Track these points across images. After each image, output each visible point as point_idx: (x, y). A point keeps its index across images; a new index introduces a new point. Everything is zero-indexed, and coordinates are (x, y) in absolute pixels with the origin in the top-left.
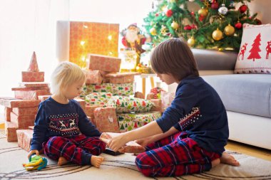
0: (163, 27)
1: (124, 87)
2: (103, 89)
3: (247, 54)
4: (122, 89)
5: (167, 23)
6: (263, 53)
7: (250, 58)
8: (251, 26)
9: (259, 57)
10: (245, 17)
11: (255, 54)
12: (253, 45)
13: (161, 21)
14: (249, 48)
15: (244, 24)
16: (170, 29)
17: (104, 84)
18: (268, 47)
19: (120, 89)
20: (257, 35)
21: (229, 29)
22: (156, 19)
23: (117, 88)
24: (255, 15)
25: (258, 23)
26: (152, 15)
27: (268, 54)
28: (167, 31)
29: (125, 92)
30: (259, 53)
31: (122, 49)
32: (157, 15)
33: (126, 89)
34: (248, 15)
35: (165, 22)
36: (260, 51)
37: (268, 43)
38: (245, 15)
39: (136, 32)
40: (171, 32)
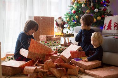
0: (72, 18)
1: (56, 42)
2: (48, 43)
3: (106, 28)
4: (56, 43)
5: (74, 16)
6: (112, 27)
7: (107, 29)
8: (108, 16)
9: (111, 29)
10: (106, 13)
11: (109, 28)
12: (109, 24)
13: (71, 15)
14: (107, 25)
15: (105, 16)
16: (75, 19)
17: (48, 41)
18: (115, 25)
19: (55, 43)
20: (110, 20)
21: (99, 18)
22: (69, 14)
23: (53, 42)
24: (110, 12)
25: (111, 15)
26: (68, 13)
27: (114, 27)
28: (74, 19)
29: (57, 44)
30: (111, 27)
31: (56, 27)
32: (70, 13)
33: (57, 43)
34: (107, 12)
35: (73, 16)
36: (111, 26)
37: (115, 23)
38: (106, 12)
39: (61, 20)
40: (75, 20)
